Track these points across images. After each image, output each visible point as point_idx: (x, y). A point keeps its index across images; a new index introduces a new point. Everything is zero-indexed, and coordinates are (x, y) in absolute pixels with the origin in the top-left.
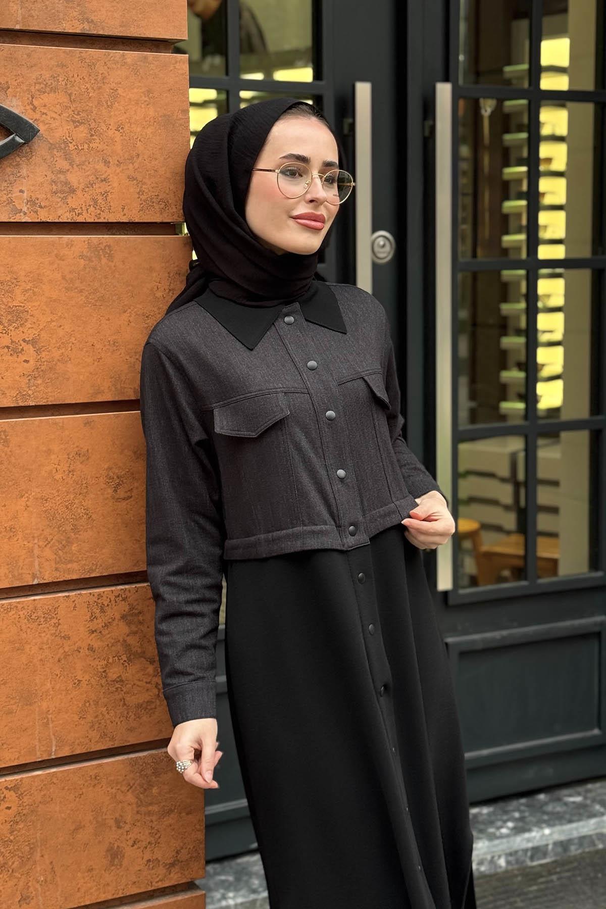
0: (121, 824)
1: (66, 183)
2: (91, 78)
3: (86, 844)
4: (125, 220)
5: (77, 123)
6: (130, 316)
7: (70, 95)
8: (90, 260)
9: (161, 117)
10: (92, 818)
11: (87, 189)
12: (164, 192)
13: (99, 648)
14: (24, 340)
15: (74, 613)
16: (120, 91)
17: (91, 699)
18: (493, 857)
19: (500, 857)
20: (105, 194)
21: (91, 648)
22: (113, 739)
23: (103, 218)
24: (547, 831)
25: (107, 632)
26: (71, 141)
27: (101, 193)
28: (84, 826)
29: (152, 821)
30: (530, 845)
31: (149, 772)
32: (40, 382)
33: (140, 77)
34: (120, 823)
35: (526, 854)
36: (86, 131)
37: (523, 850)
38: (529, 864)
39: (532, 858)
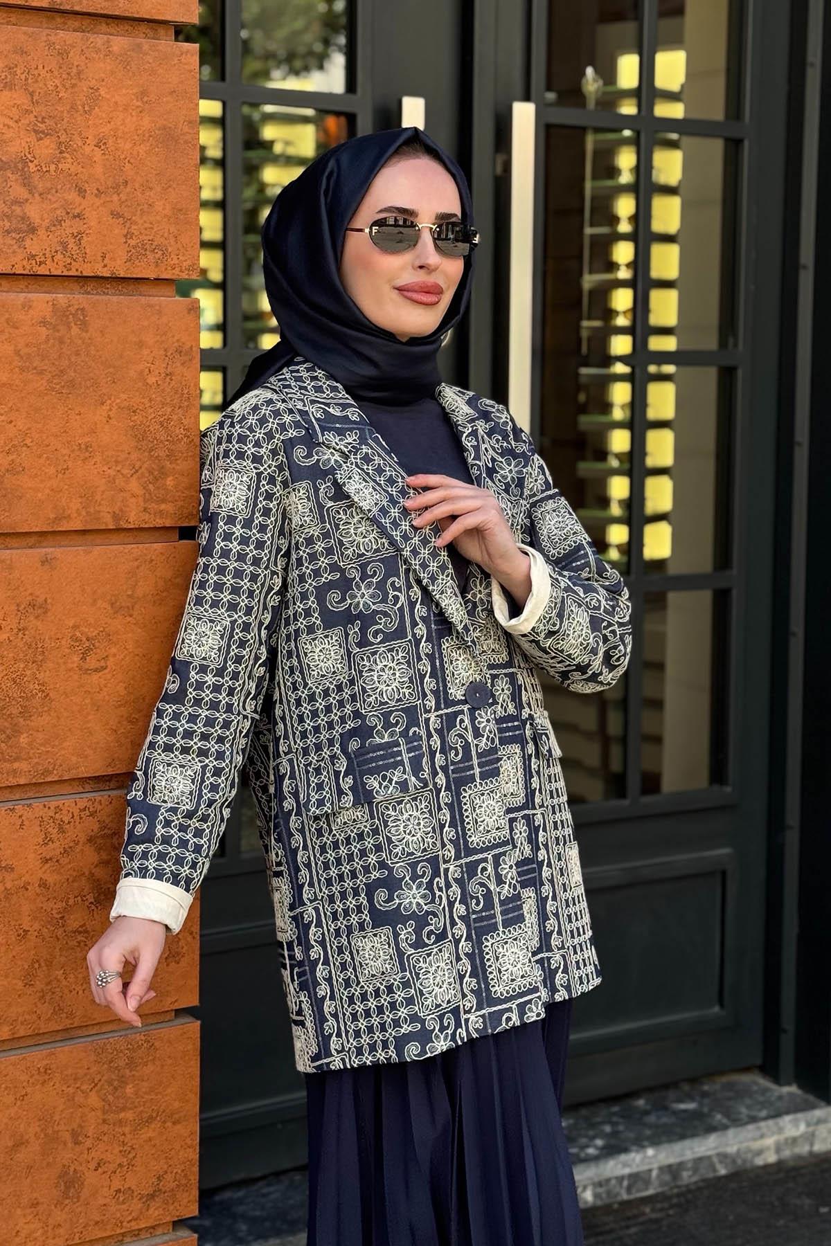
0: (80, 1139)
1: (23, 219)
2: (61, 71)
3: (30, 1167)
4: (106, 273)
5: (40, 134)
6: (110, 410)
7: (32, 94)
8: (56, 330)
9: (159, 130)
10: (38, 1129)
11: (53, 229)
12: (162, 236)
13: (55, 885)
15: (22, 833)
16: (102, 92)
17: (42, 957)
19: (585, 1188)
20: (78, 237)
21: (43, 884)
22: (71, 1015)
23: (74, 270)
24: (650, 1152)
25: (67, 860)
26: (33, 159)
27: (73, 234)
28: (27, 1142)
29: (124, 1134)
30: (627, 1171)
31: (122, 1063)
33: (131, 74)
34: (79, 1135)
35: (619, 1186)
36: (53, 146)
37: (617, 1178)
38: (625, 1196)
39: (629, 1189)
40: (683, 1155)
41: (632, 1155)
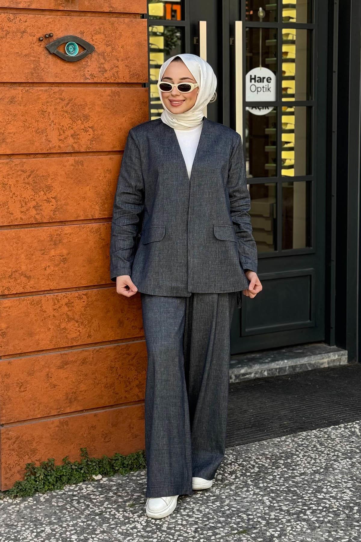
0: (123, 311)
1: (103, 68)
2: (112, 28)
3: (111, 318)
4: (124, 82)
5: (107, 46)
6: (126, 118)
7: (105, 35)
8: (112, 97)
9: (137, 43)
10: (113, 308)
11: (111, 70)
12: (138, 71)
14: (89, 127)
15: (106, 230)
16: (123, 33)
18: (262, 371)
19: (265, 371)
20: (117, 72)
23: (116, 81)
24: (286, 361)
26: (106, 52)
28: (110, 311)
29: (134, 311)
30: (278, 367)
32: (94, 142)
33: (130, 28)
35: (276, 371)
36: (111, 48)
37: (275, 369)
38: (278, 375)
39: (279, 372)
40: (296, 363)
41: (280, 362)
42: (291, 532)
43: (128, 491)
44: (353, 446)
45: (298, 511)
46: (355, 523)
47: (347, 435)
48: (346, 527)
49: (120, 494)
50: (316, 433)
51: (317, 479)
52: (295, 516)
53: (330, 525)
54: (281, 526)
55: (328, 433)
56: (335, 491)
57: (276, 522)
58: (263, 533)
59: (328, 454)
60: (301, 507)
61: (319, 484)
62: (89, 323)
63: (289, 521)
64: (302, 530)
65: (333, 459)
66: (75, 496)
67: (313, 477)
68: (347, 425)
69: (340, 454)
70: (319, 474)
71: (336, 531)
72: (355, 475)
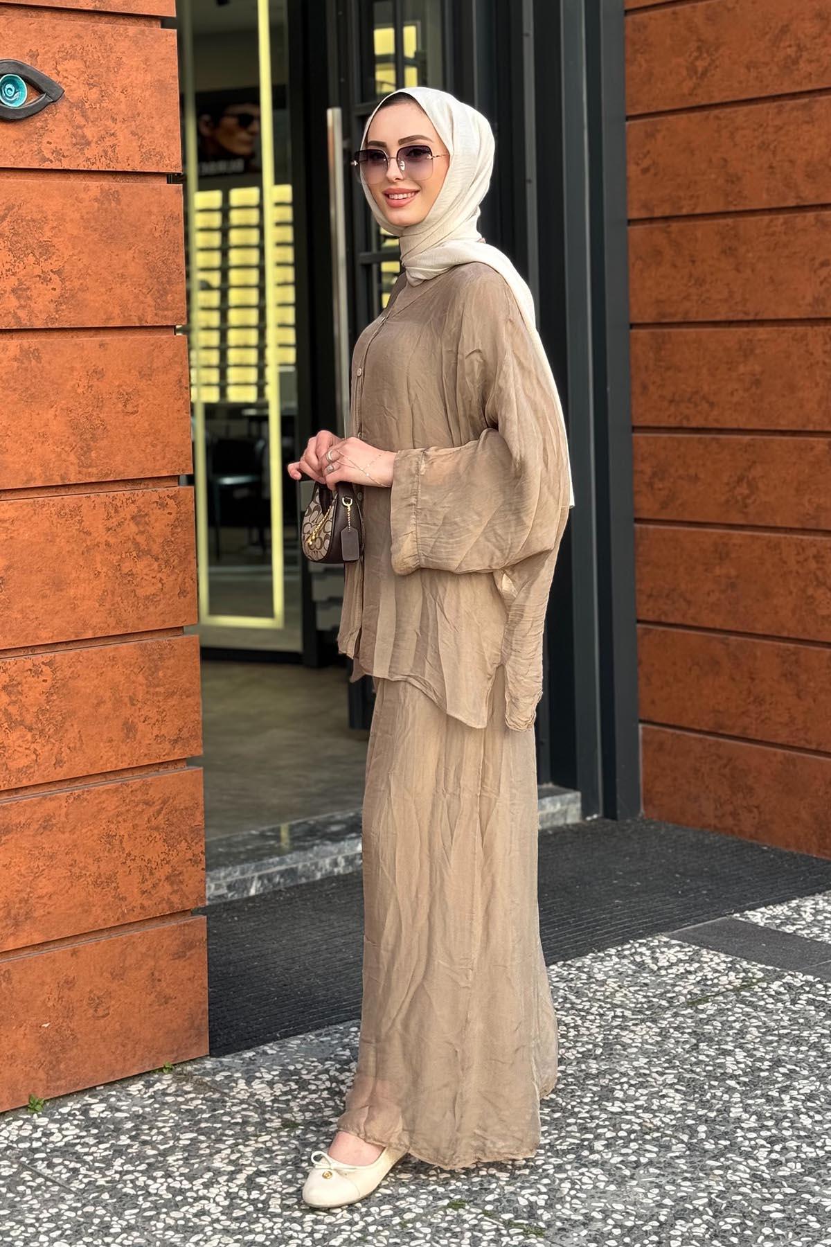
0: (134, 702)
1: (83, 137)
2: (101, 47)
3: (107, 718)
4: (129, 169)
5: (91, 86)
6: (135, 253)
7: (85, 62)
8: (103, 204)
9: (156, 82)
10: (111, 694)
11: (99, 142)
13: (114, 544)
14: (52, 271)
15: (94, 512)
16: (124, 59)
17: (108, 588)
20: (113, 147)
21: (108, 544)
22: (126, 626)
23: (112, 167)
25: (121, 530)
26: (87, 101)
27: (110, 145)
28: (105, 701)
29: (159, 701)
31: (156, 657)
32: (64, 307)
33: (139, 48)
34: (134, 699)
36: (98, 93)
42: (573, 1192)
43: (164, 1130)
44: (651, 994)
45: (574, 1144)
46: (709, 1162)
47: (630, 972)
48: (693, 1173)
49: (148, 1138)
50: (560, 970)
51: (594, 1071)
52: (571, 1157)
53: (657, 1171)
54: (546, 1181)
55: (586, 970)
56: (642, 1095)
57: (531, 1173)
58: (508, 1201)
59: (601, 1015)
60: (578, 1135)
61: (604, 1082)
62: (56, 731)
63: (559, 1168)
64: (595, 1187)
65: (615, 1024)
66: (36, 1150)
67: (583, 1067)
68: (623, 950)
69: (628, 1013)
70: (595, 1059)
71: (673, 1183)
72: (674, 1057)
